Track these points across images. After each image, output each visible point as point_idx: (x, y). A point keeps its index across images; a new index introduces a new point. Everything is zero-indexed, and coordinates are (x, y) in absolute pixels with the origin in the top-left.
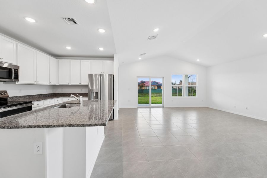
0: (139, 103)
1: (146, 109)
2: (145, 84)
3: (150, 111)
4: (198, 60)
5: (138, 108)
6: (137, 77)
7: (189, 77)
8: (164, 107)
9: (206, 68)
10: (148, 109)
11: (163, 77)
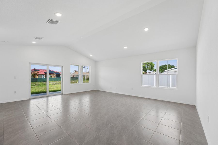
0: (32, 93)
1: (42, 98)
2: (39, 72)
3: (47, 100)
4: (91, 55)
5: (30, 99)
6: (29, 63)
7: (83, 68)
8: (63, 94)
9: (95, 62)
10: (45, 99)
11: (63, 66)
